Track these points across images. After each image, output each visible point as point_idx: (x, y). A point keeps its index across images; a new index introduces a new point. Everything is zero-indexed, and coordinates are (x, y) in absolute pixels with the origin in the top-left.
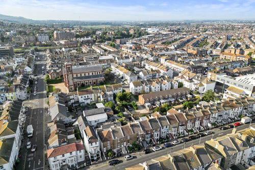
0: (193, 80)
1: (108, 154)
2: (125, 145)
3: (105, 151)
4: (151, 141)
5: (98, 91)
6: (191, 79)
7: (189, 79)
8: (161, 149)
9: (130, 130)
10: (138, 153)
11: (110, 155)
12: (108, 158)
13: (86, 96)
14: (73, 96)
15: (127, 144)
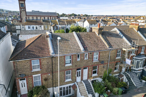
2: (85, 77)
14: (19, 26)
15: (90, 75)
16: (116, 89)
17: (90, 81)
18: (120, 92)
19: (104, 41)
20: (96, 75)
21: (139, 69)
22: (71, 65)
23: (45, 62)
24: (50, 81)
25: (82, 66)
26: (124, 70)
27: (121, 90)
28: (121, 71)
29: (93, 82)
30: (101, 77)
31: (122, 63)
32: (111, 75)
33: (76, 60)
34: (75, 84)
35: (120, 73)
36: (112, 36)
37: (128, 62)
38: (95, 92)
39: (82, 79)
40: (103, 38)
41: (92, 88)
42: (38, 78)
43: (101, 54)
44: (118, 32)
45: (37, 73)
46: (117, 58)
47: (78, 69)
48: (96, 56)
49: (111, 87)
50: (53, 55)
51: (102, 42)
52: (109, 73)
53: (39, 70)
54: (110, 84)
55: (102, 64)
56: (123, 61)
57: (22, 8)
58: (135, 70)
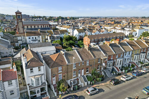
0: (125, 29)
1: (59, 86)
2: (83, 74)
3: (54, 83)
4: (113, 69)
5: (45, 34)
6: (123, 28)
7: (122, 29)
8: (132, 79)
9: (88, 53)
10: (103, 84)
11: (64, 88)
12: (60, 93)
13: (34, 37)
14: (21, 37)
15: (85, 73)
16: (98, 79)
17: (85, 76)
18: (100, 80)
19: (91, 54)
20: (88, 72)
21: (111, 67)
22: (75, 68)
23: (64, 68)
24: (66, 77)
25: (81, 68)
26: (102, 69)
27: (101, 79)
28: (101, 69)
29: (86, 76)
30: (91, 73)
31: (101, 65)
32: (95, 72)
33: (78, 65)
34: (78, 78)
35: (100, 70)
36: (96, 51)
37: (104, 64)
38: (88, 81)
39: (81, 75)
40: (91, 52)
41: (87, 79)
42: (60, 76)
43: (90, 61)
44: (99, 48)
45: (60, 73)
46: (99, 63)
47: (79, 70)
48: (88, 63)
49: (96, 78)
50: (68, 64)
51: (90, 55)
52: (95, 71)
53: (61, 72)
54: (95, 77)
55: (91, 66)
56: (101, 64)
57: (19, 20)
58: (108, 68)
